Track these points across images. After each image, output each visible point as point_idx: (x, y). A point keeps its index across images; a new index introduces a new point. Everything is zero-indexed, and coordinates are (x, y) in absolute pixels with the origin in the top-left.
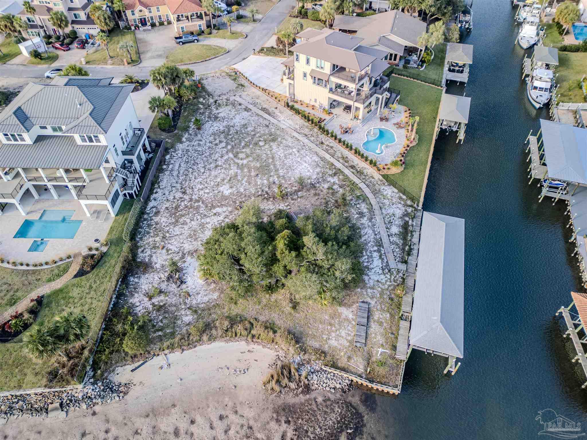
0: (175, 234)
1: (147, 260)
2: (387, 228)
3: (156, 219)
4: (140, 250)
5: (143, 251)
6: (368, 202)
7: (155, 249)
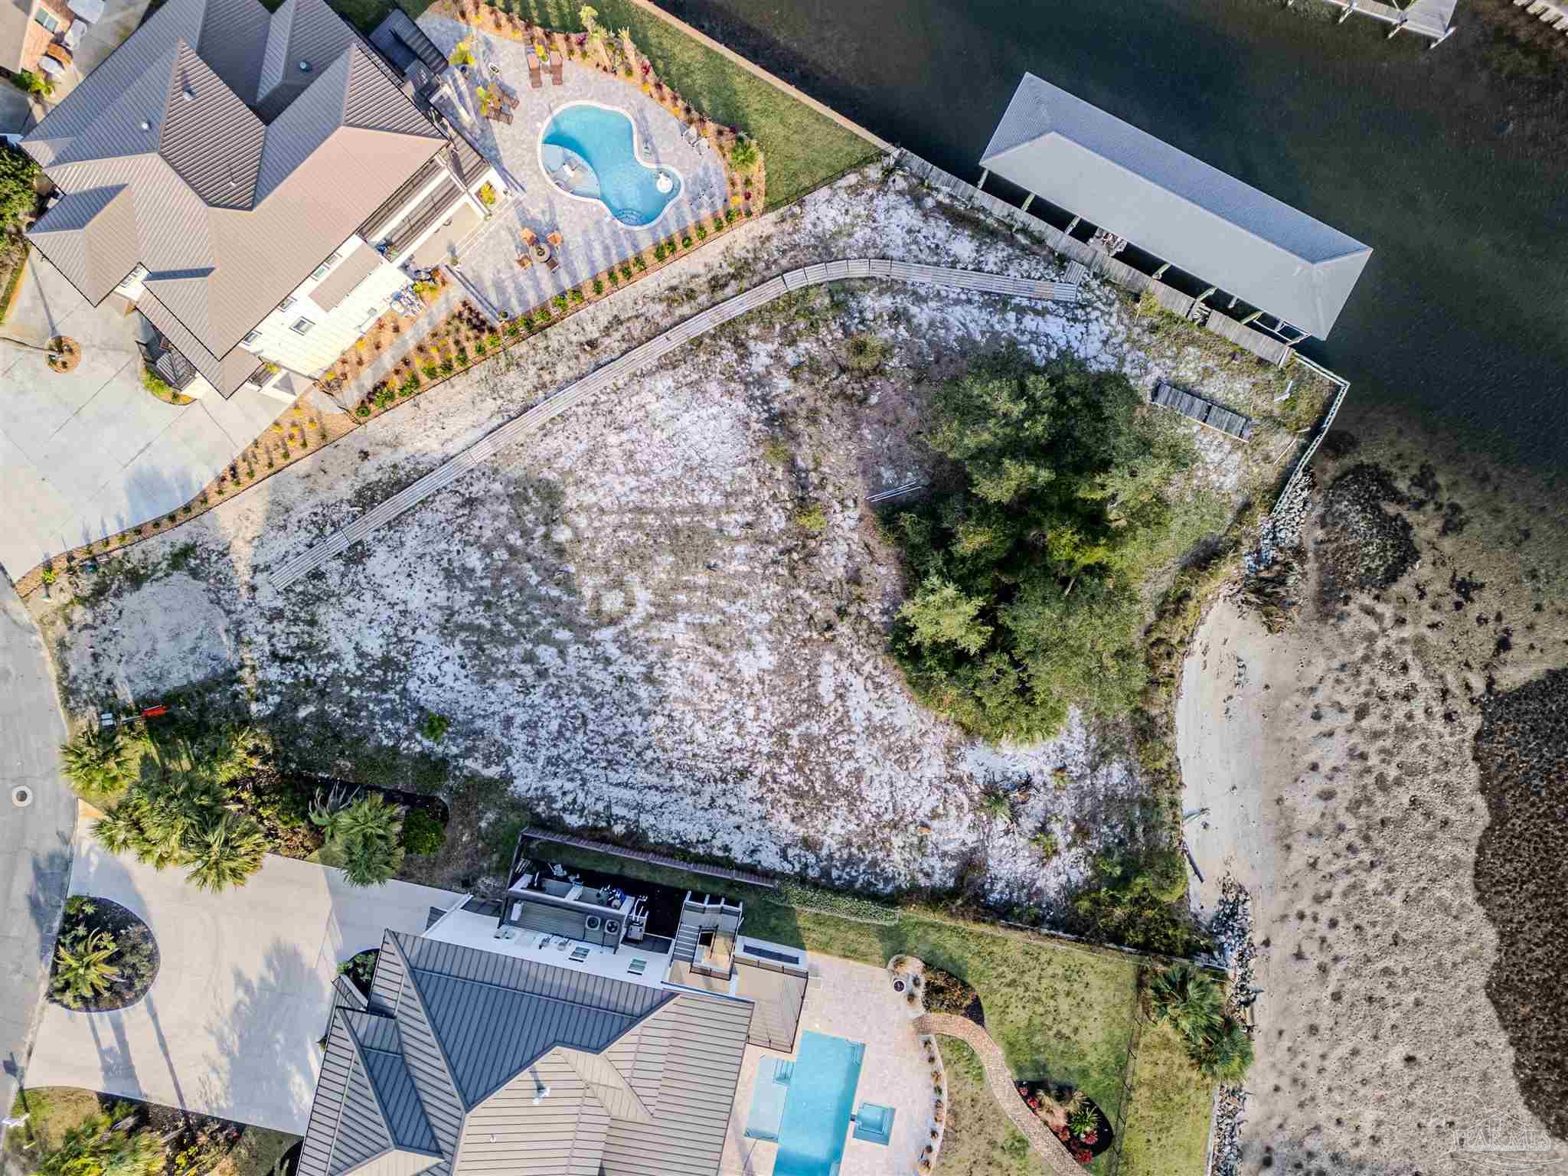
0: (888, 798)
1: (955, 864)
2: (953, 265)
3: (830, 844)
4: (923, 881)
5: (927, 875)
6: (858, 284)
7: (926, 846)
